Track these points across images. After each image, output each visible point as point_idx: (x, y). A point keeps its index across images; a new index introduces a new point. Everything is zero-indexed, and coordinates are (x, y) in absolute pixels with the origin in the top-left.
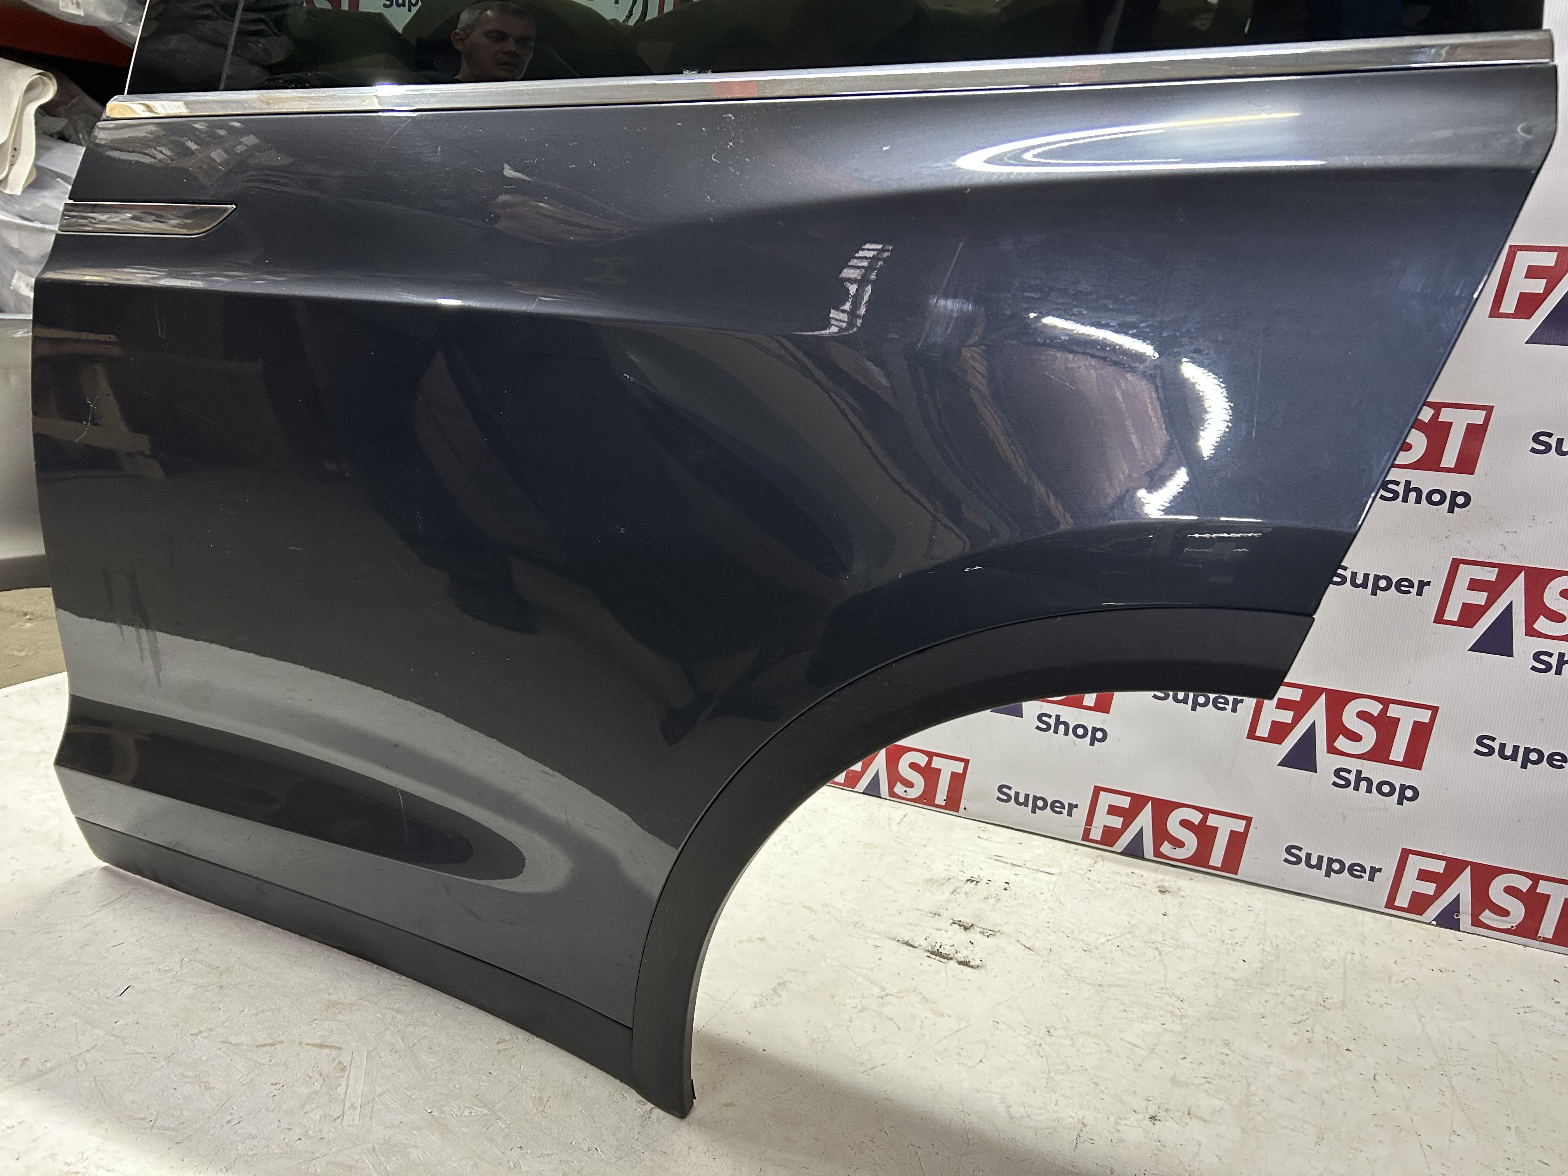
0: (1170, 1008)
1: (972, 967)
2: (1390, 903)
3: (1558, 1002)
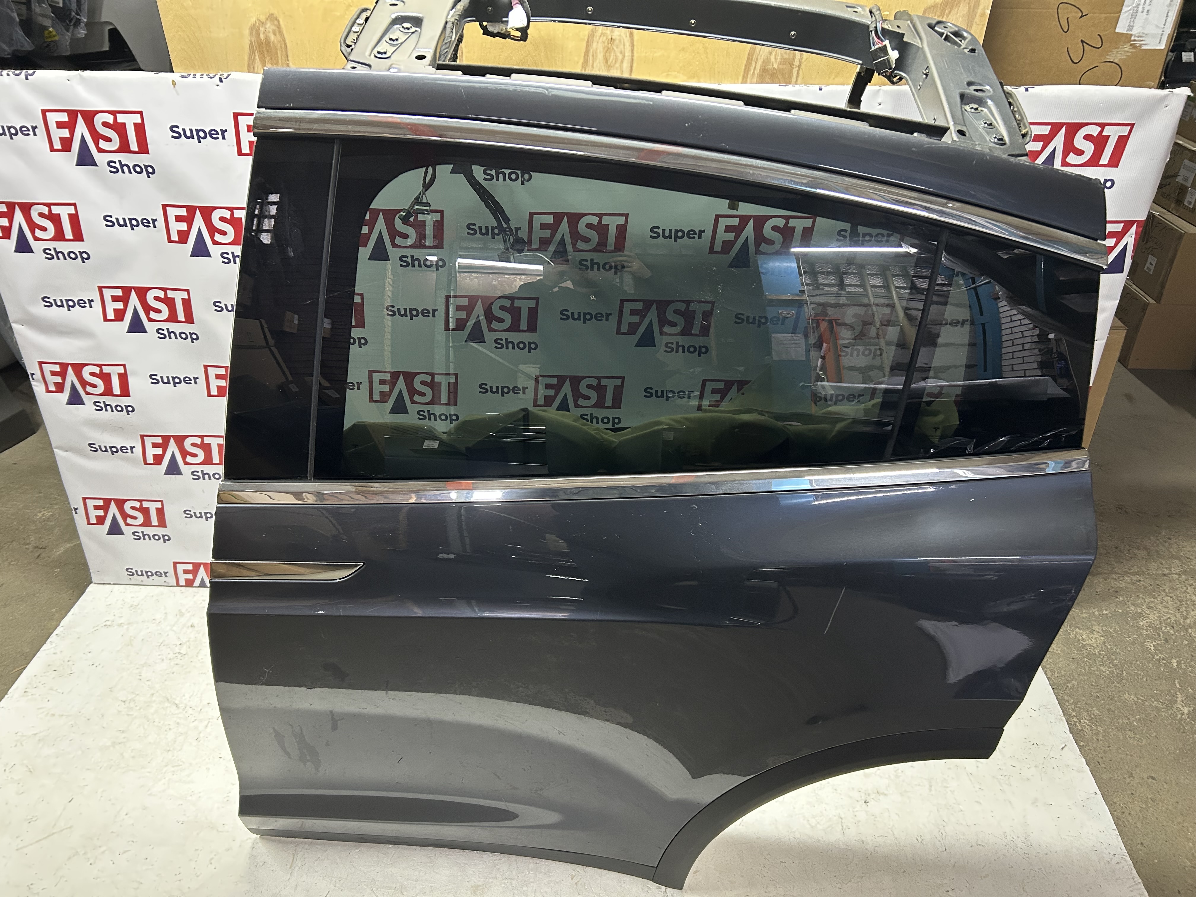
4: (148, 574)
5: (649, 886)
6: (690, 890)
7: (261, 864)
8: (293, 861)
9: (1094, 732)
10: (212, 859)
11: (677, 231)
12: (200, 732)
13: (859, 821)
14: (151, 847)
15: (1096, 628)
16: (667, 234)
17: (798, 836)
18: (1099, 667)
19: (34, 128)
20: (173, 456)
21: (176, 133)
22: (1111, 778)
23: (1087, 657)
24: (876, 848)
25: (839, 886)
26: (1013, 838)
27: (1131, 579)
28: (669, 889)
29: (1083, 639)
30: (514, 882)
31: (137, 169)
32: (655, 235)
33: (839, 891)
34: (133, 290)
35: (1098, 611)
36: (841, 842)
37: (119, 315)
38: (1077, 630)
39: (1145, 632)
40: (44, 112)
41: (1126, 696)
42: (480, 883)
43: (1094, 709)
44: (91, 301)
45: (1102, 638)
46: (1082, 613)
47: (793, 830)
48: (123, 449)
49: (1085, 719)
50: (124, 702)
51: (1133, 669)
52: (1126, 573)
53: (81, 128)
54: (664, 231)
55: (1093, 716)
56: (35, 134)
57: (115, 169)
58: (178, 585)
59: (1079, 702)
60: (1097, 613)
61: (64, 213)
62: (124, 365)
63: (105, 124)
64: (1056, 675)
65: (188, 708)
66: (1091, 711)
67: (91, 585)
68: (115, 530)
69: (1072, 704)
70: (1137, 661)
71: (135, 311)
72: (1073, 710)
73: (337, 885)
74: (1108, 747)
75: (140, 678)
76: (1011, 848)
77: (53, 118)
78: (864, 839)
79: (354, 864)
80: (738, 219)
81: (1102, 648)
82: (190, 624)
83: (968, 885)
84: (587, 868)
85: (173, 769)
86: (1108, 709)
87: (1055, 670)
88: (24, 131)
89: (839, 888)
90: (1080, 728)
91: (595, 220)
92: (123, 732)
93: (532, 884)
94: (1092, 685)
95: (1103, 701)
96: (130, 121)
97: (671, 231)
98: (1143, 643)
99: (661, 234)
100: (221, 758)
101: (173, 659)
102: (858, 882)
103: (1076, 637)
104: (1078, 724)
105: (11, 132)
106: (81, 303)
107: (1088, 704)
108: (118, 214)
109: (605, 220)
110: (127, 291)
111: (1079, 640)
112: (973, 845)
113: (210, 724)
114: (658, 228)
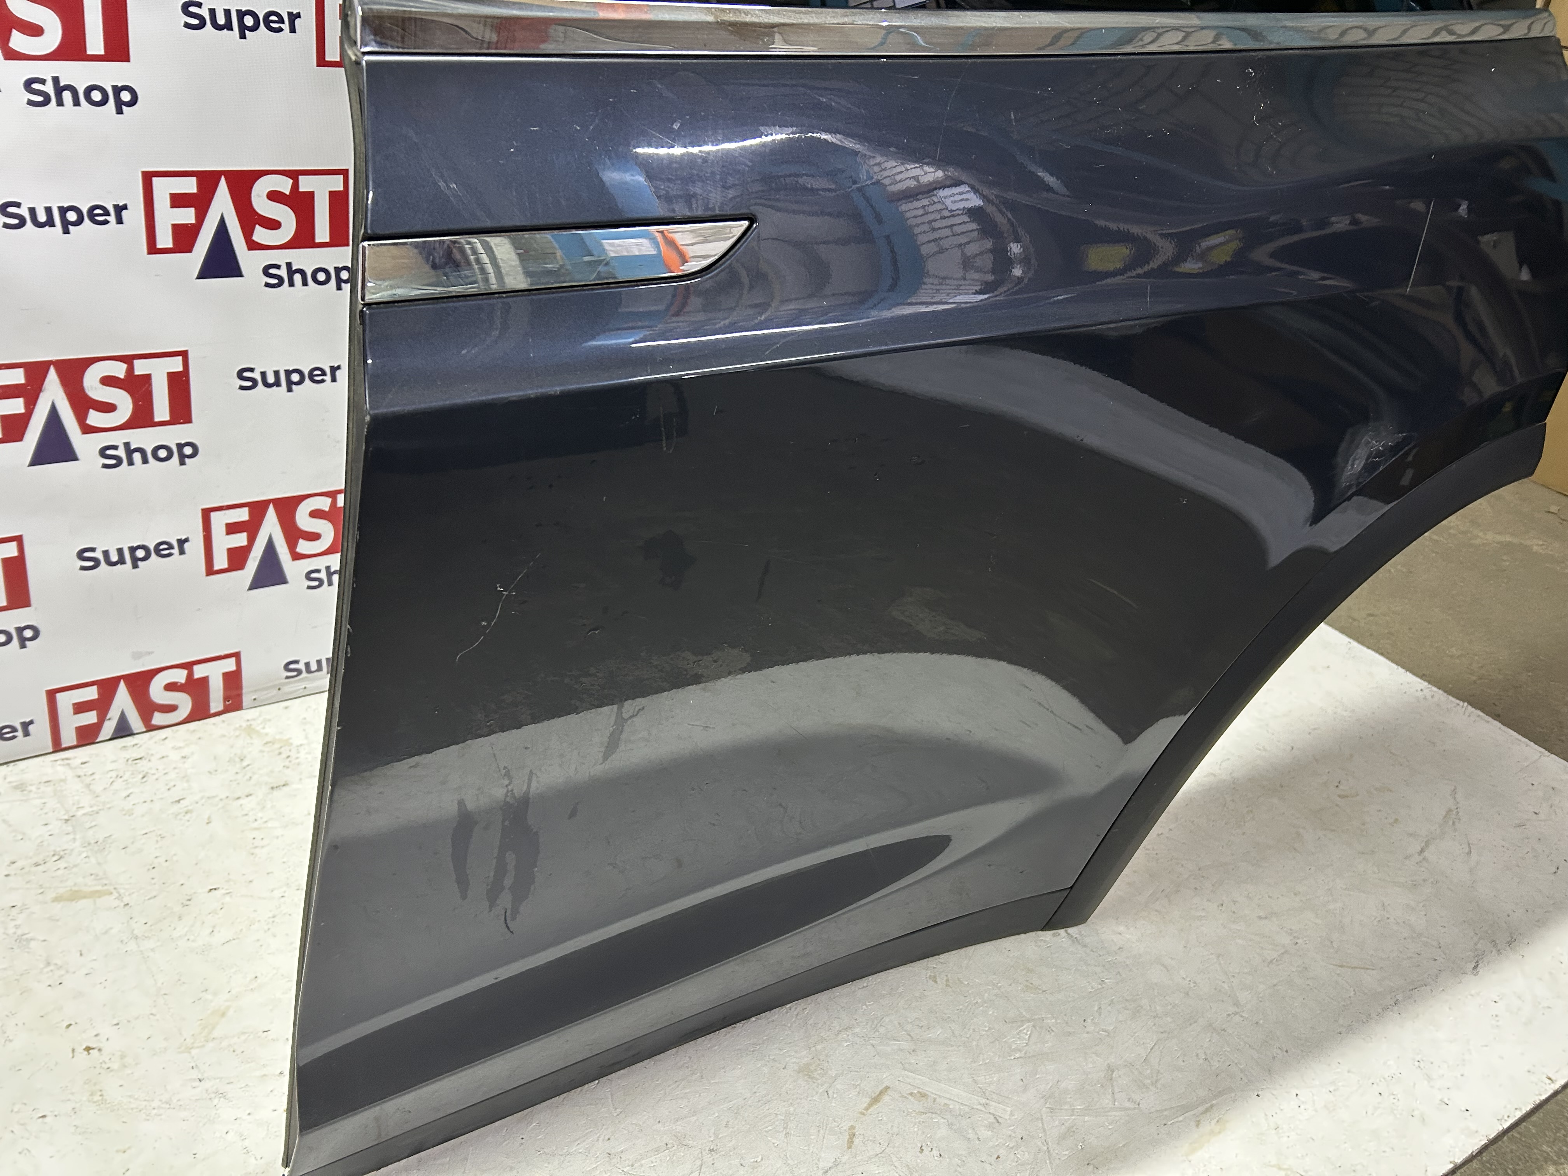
30: (857, 1030)
42: (805, 1061)
84: (942, 956)
93: (887, 1019)
106: (97, 215)
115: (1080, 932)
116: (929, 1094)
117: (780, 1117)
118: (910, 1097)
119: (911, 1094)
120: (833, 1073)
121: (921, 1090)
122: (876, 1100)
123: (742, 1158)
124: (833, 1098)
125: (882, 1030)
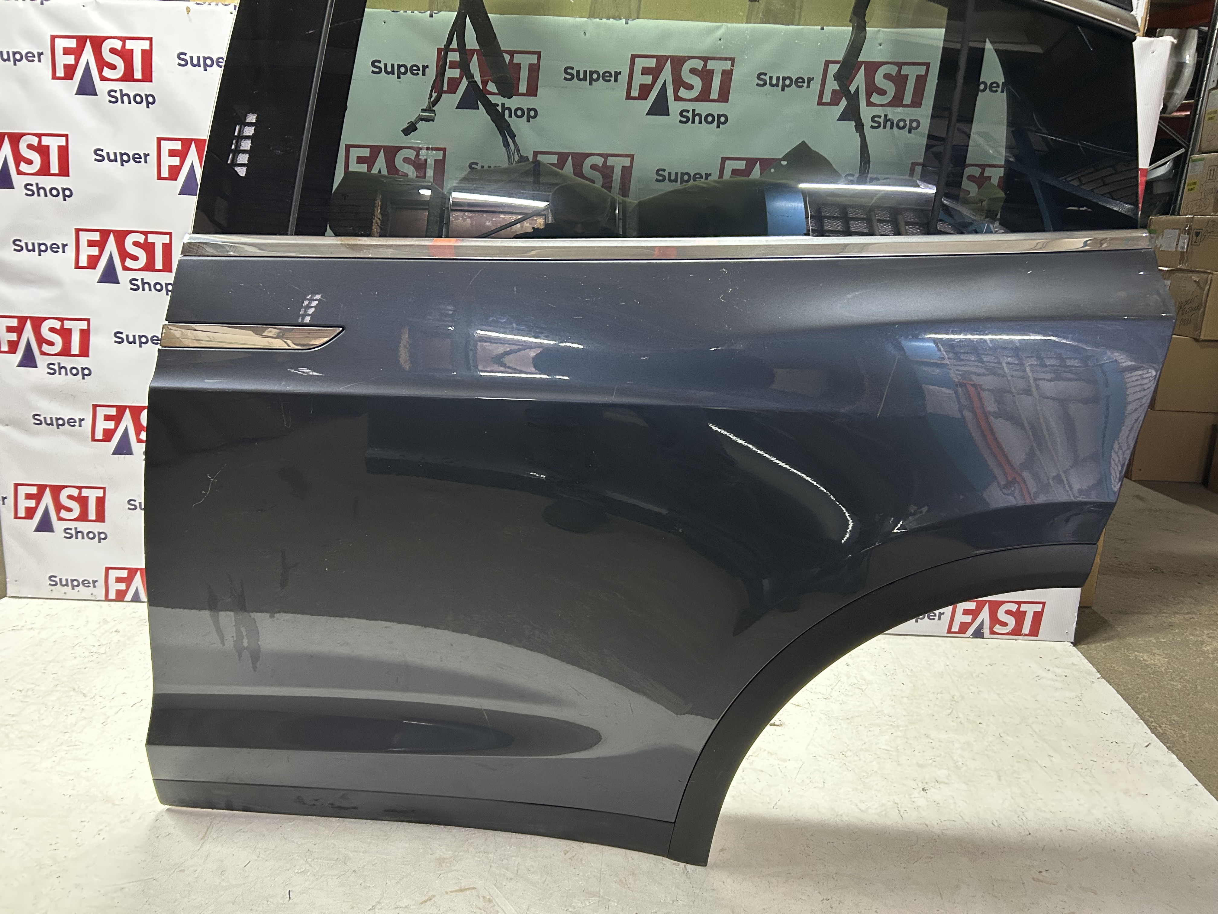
0: (890, 723)
1: (778, 726)
2: (949, 631)
3: (1049, 670)
4: (74, 584)
5: (664, 862)
6: (716, 867)
7: (164, 835)
8: (206, 833)
9: (1179, 735)
10: (101, 830)
11: (683, 174)
12: (108, 717)
13: (918, 807)
14: (25, 818)
15: (1156, 651)
16: (673, 177)
17: (847, 819)
18: (1169, 682)
19: (40, 54)
20: (126, 432)
21: (183, 60)
22: (1210, 775)
23: (1153, 673)
24: (944, 831)
25: (903, 865)
26: (1109, 824)
27: (1184, 617)
28: (689, 866)
29: (1144, 660)
30: (491, 856)
31: (138, 99)
32: (661, 178)
33: (905, 870)
34: (112, 234)
35: (1155, 639)
36: (899, 825)
37: (93, 262)
38: (1136, 653)
39: (1211, 656)
40: (53, 38)
41: (1206, 705)
42: (447, 856)
43: (1174, 716)
44: (64, 246)
45: (1166, 660)
46: (1138, 641)
47: (839, 814)
48: (71, 422)
49: (1166, 724)
50: (20, 691)
51: (1208, 684)
52: (1175, 613)
53: (88, 54)
54: (670, 174)
55: (1174, 722)
56: (40, 61)
57: (115, 98)
58: (107, 599)
59: (1155, 710)
60: (1154, 641)
61: (54, 144)
62: (88, 320)
63: (113, 51)
64: (1122, 688)
65: (97, 697)
66: (1170, 717)
67: (5, 598)
68: (45, 526)
69: (1147, 712)
70: (1210, 678)
71: (111, 259)
72: (1150, 717)
73: (261, 856)
74: (1199, 748)
75: (45, 671)
76: (1109, 833)
77: (60, 44)
78: (927, 822)
79: (286, 836)
80: (745, 162)
81: (1168, 667)
82: (114, 630)
83: (1064, 867)
85: (67, 748)
86: (1190, 716)
87: (1120, 683)
88: (29, 57)
89: (905, 868)
90: (1162, 732)
91: (600, 161)
92: (13, 716)
93: (514, 858)
94: (1165, 697)
95: (1181, 710)
96: (137, 48)
97: (677, 174)
98: (1212, 664)
99: (667, 178)
100: (129, 739)
101: (88, 657)
102: (928, 863)
103: (1136, 658)
104: (1158, 728)
105: (16, 58)
106: (54, 248)
107: (1166, 712)
108: (110, 148)
109: (611, 161)
110: (105, 234)
111: (1140, 660)
112: (1062, 829)
113: (122, 710)
114: (664, 170)
115: (696, 870)
116: (494, 901)
117: (403, 874)
118: (481, 898)
119: (484, 897)
120: (453, 868)
121: (491, 898)
122: (461, 890)
123: (364, 882)
124: (441, 879)
125: (505, 862)
